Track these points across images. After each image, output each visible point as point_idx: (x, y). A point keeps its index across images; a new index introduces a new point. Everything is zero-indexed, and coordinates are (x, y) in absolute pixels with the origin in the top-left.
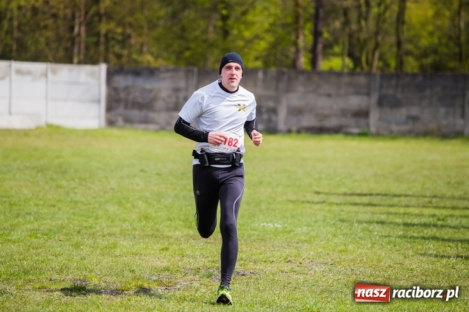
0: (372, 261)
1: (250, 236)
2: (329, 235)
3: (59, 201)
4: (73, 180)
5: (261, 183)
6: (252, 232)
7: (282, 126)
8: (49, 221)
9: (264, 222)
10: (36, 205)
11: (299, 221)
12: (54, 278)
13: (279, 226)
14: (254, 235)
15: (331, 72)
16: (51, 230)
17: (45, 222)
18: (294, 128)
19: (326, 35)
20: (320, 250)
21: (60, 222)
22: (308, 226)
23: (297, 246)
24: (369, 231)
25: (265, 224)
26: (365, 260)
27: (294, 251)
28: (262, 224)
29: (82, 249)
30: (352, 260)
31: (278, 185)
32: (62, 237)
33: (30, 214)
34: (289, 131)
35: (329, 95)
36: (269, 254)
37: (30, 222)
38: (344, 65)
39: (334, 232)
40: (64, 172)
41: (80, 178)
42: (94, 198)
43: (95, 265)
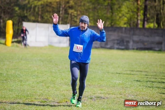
0: (151, 95)
1: (109, 85)
2: (138, 86)
3: (46, 72)
4: (53, 64)
5: (119, 67)
6: (111, 84)
7: (131, 47)
8: (41, 78)
9: (115, 80)
10: (38, 73)
11: (128, 80)
12: (37, 98)
13: (121, 82)
14: (111, 85)
15: (150, 29)
16: (40, 81)
17: (39, 79)
18: (135, 48)
19: (148, 16)
20: (133, 90)
21: (44, 79)
22: (131, 82)
23: (126, 89)
24: (153, 84)
25: (116, 81)
26: (148, 95)
27: (124, 91)
28: (115, 81)
29: (49, 88)
30: (143, 94)
31: (124, 68)
32: (43, 84)
33: (35, 76)
34: (134, 49)
35: (148, 36)
36: (114, 92)
37: (34, 78)
38: (154, 26)
39: (140, 85)
40: (51, 62)
41: (56, 64)
42: (59, 71)
43: (53, 94)
